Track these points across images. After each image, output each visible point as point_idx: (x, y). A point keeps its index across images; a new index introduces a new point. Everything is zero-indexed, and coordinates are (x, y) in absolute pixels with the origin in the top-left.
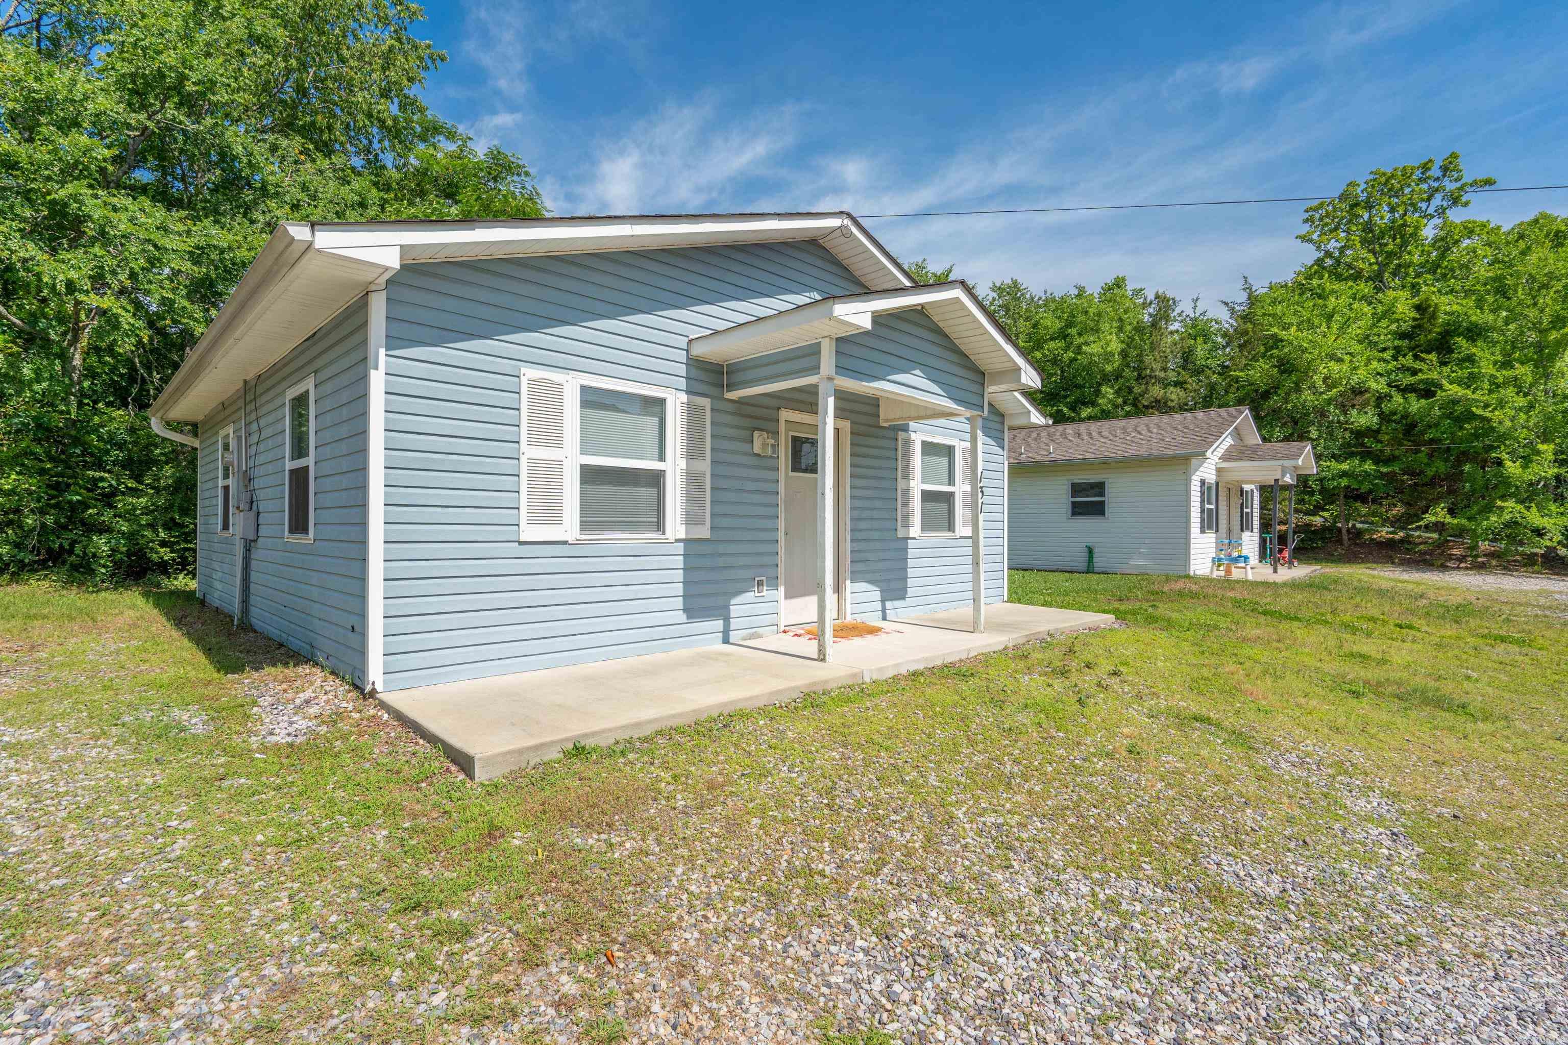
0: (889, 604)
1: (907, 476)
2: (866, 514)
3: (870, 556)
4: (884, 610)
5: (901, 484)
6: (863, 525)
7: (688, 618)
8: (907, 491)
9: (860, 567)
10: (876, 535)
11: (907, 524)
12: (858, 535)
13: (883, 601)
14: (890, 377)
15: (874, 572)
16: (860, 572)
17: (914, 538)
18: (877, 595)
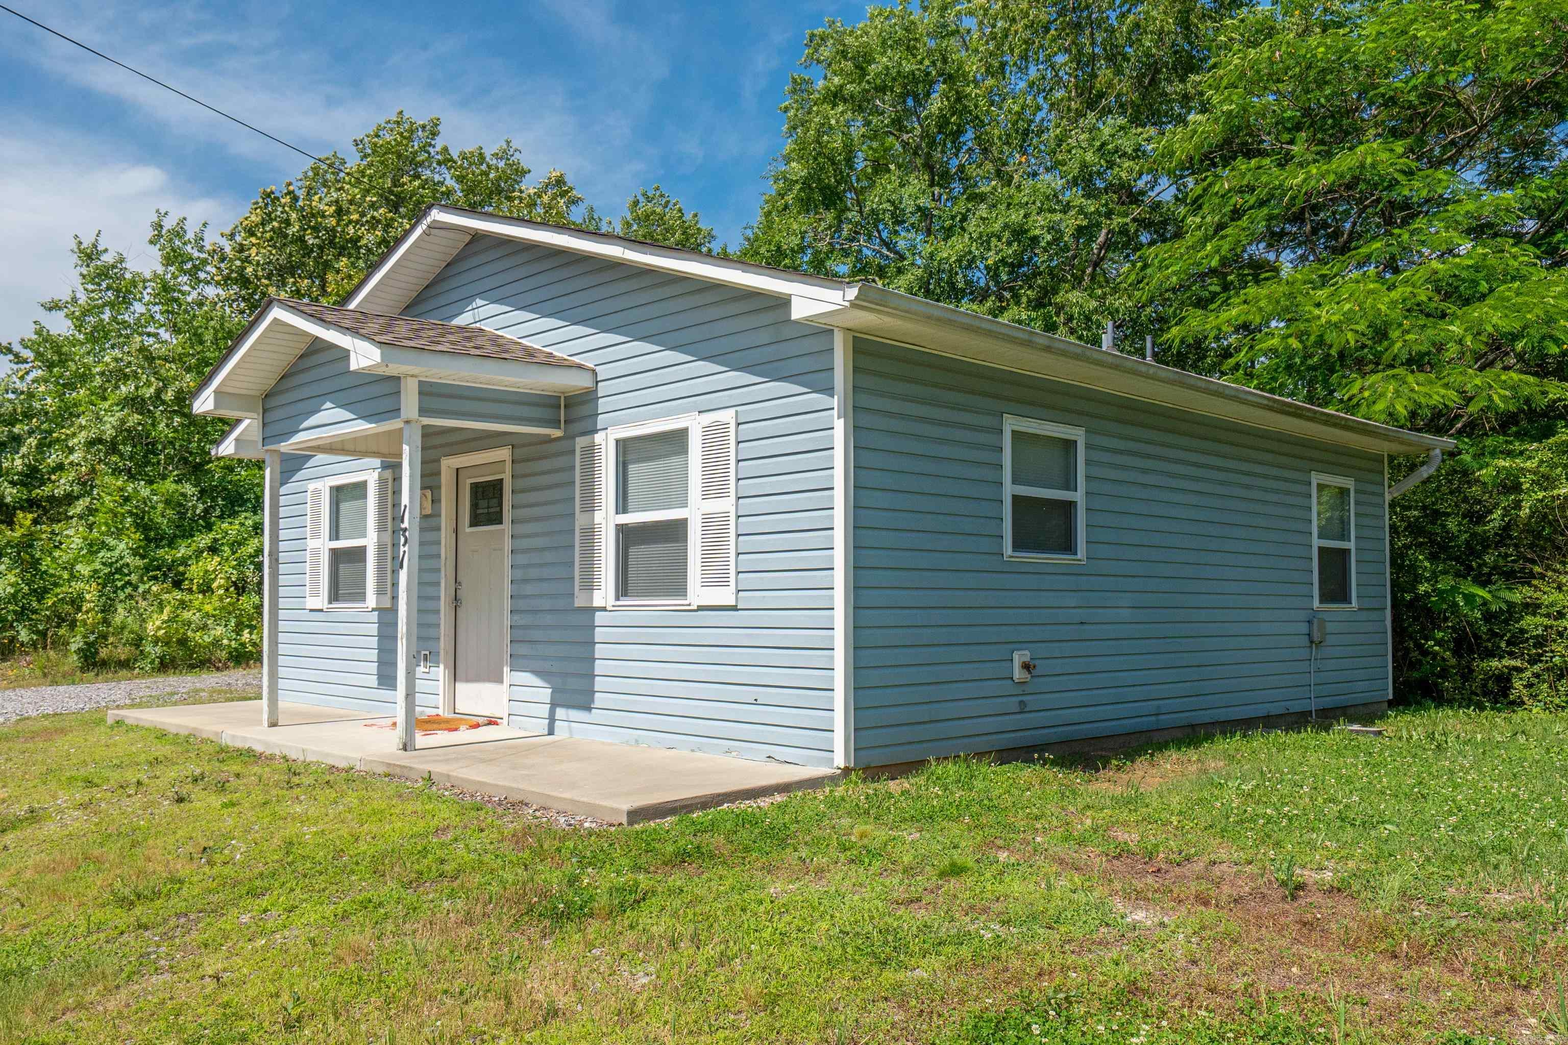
0: (560, 713)
1: (590, 506)
2: (534, 573)
3: (537, 635)
4: (552, 720)
5: (580, 520)
6: (529, 589)
7: (379, 684)
8: (590, 533)
9: (523, 649)
10: (546, 604)
11: (589, 586)
12: (522, 604)
13: (554, 705)
14: (302, 427)
15: (545, 658)
16: (524, 657)
17: (604, 609)
18: (545, 694)
